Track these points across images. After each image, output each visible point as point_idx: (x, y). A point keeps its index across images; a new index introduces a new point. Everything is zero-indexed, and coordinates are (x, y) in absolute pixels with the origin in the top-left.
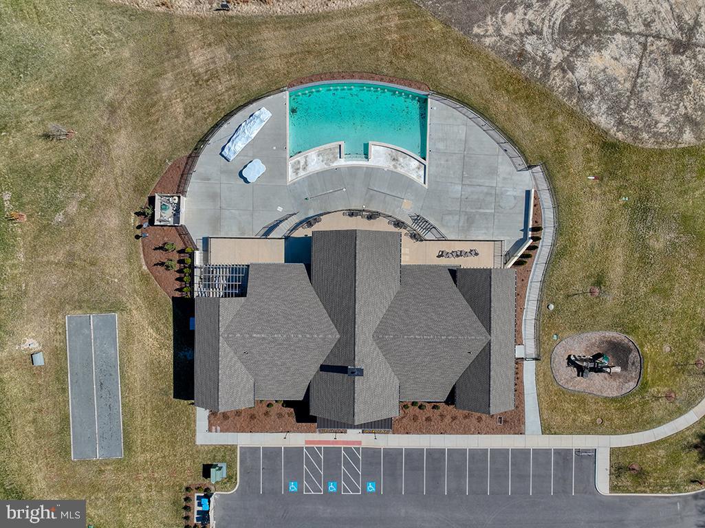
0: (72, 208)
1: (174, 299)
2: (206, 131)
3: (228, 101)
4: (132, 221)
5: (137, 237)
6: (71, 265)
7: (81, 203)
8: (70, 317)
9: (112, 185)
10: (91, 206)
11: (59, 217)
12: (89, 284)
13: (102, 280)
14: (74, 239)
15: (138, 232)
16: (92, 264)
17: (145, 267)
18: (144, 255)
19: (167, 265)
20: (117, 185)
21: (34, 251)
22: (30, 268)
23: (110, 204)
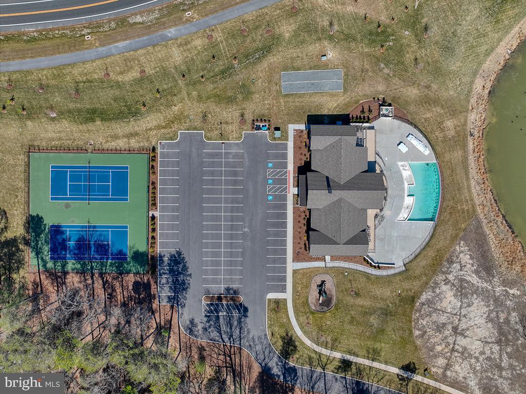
0: (386, 71)
1: (349, 114)
2: (419, 128)
3: (432, 137)
4: (380, 96)
5: (374, 98)
6: (362, 71)
7: (388, 75)
8: (341, 71)
9: (396, 87)
10: (387, 79)
11: (382, 66)
12: (355, 79)
13: (356, 84)
14: (374, 72)
15: (376, 99)
16: (363, 80)
17: (361, 102)
18: (367, 101)
19: (363, 112)
20: (395, 89)
21: (369, 55)
22: (362, 54)
23: (388, 87)
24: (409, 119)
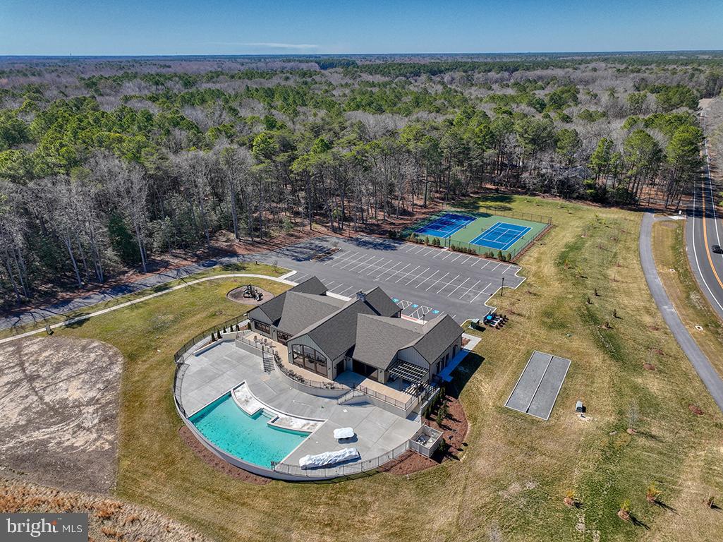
0: (515, 488)
1: (457, 398)
2: (360, 479)
3: (324, 494)
4: (464, 457)
5: (465, 445)
6: (533, 449)
7: (505, 489)
8: (543, 417)
9: (469, 489)
10: (498, 484)
11: (531, 486)
12: (519, 431)
13: (508, 430)
14: (522, 465)
15: (463, 447)
16: (513, 443)
17: (469, 425)
18: (466, 431)
19: (449, 417)
20: (465, 488)
21: (564, 472)
22: (571, 461)
23: (477, 476)
24: (387, 474)
